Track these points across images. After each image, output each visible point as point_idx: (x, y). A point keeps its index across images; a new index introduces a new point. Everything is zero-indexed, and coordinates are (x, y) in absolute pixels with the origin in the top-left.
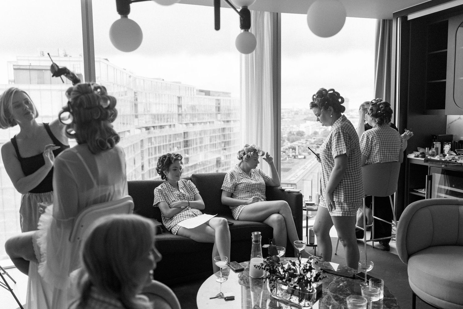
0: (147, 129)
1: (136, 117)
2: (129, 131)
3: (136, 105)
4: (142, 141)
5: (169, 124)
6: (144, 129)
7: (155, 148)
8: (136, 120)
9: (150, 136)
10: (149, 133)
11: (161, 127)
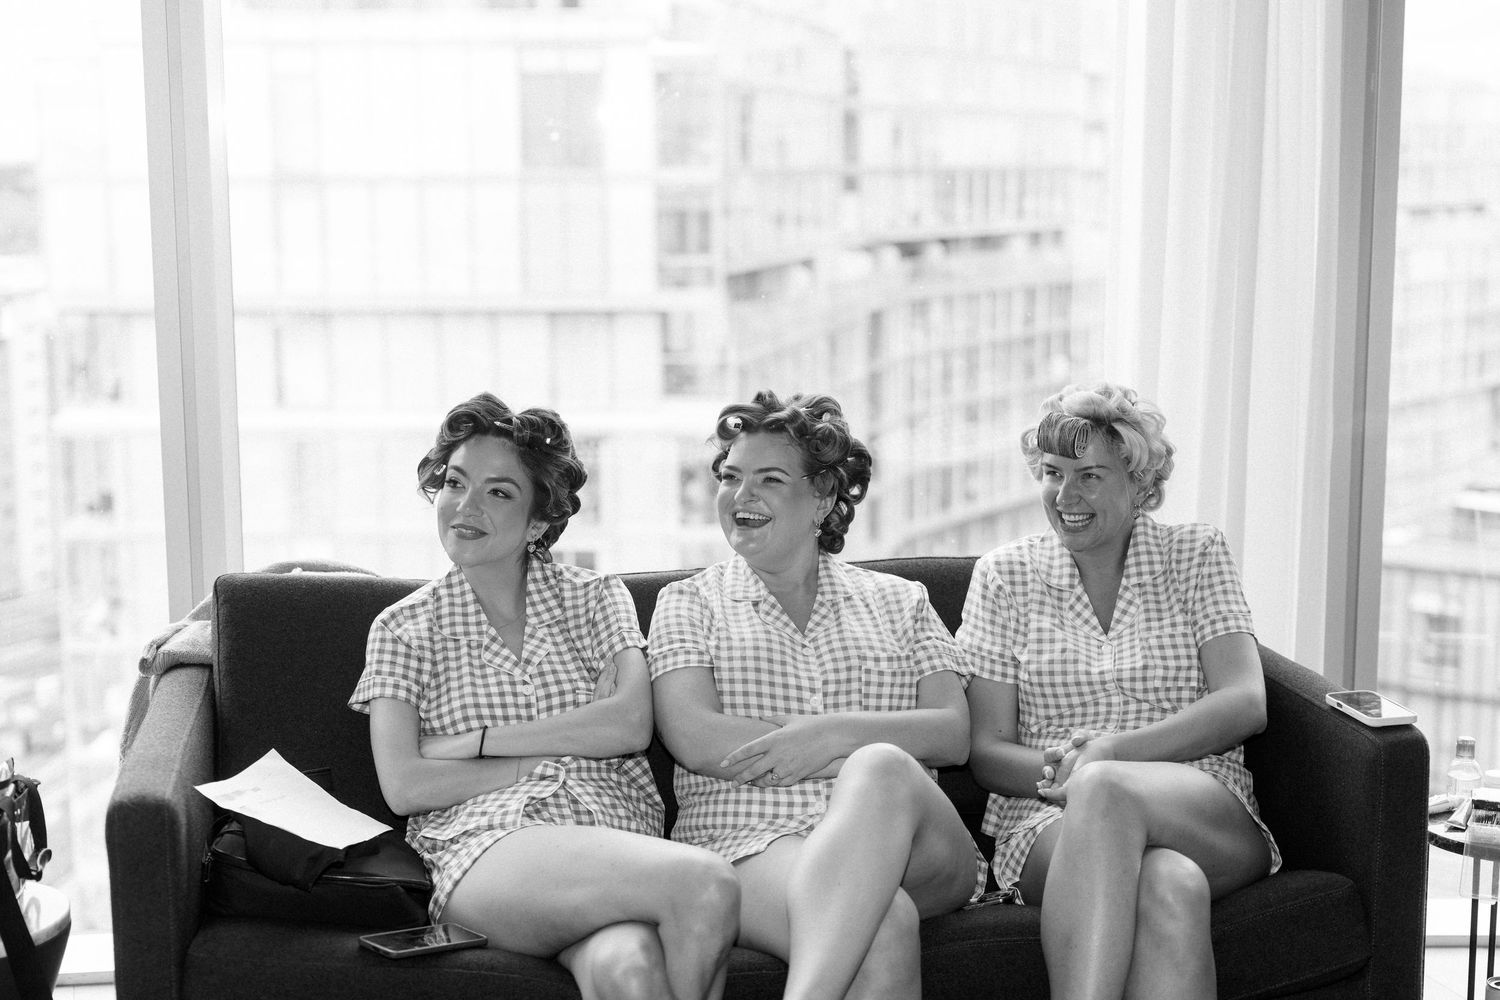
0: (910, 250)
1: (851, 184)
2: (808, 264)
3: (850, 121)
4: (876, 319)
5: (1030, 224)
6: (891, 257)
7: (946, 355)
8: (850, 202)
9: (920, 290)
10: (916, 275)
11: (987, 242)
